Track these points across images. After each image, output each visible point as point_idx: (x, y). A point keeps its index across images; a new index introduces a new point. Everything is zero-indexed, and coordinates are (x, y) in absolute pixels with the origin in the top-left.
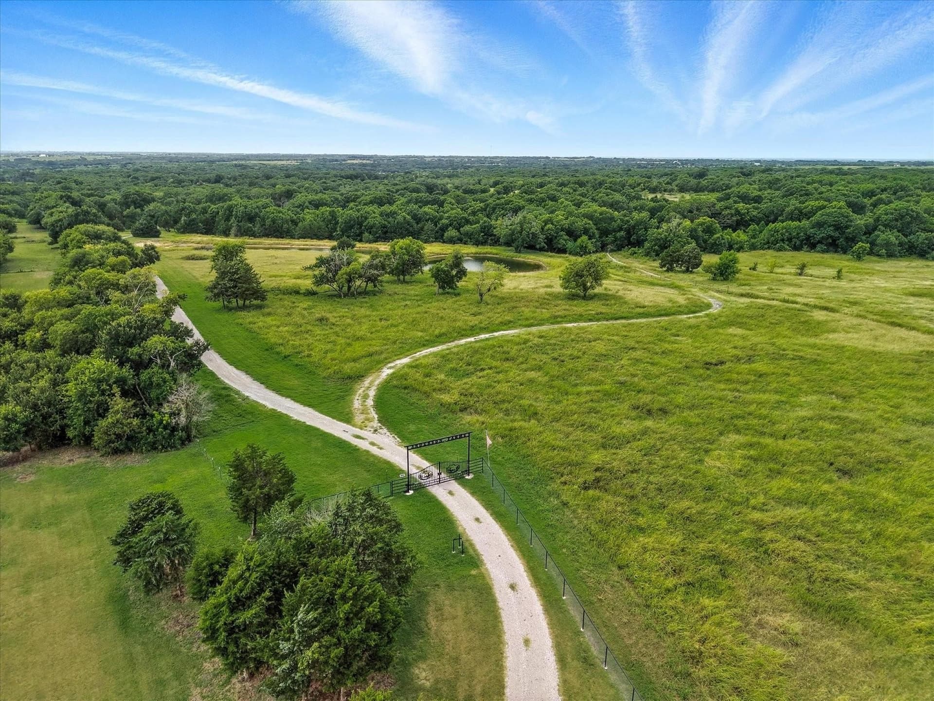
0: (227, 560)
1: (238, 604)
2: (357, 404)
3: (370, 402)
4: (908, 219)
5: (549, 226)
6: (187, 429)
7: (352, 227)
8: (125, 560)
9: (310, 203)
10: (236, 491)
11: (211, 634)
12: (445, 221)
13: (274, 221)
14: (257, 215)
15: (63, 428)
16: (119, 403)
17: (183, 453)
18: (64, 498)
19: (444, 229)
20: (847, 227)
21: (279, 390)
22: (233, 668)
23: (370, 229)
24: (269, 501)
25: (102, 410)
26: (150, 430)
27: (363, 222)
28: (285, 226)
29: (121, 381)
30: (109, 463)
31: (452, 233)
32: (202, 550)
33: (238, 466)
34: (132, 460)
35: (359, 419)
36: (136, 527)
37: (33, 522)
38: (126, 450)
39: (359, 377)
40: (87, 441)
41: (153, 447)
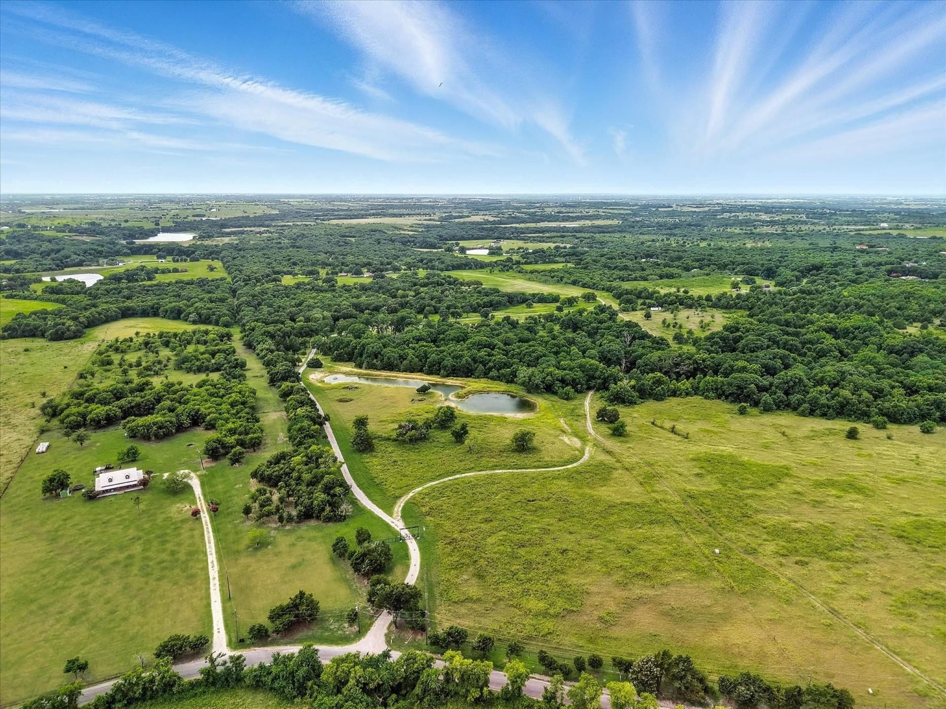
0: (355, 552)
1: (357, 559)
2: (396, 509)
3: (400, 509)
4: (791, 383)
5: (549, 378)
6: (345, 516)
7: (434, 365)
8: (334, 551)
9: (413, 338)
10: (357, 537)
11: (352, 564)
12: (491, 364)
13: (389, 358)
14: (379, 353)
15: (312, 513)
16: (328, 508)
17: (343, 523)
18: (316, 534)
19: (490, 369)
20: (746, 388)
21: (373, 501)
22: (355, 572)
23: (445, 367)
24: (365, 540)
25: (323, 510)
26: (335, 516)
27: (441, 362)
28: (395, 362)
29: (328, 501)
30: (324, 524)
31: (494, 373)
32: (349, 551)
33: (358, 532)
34: (330, 524)
35: (395, 515)
36: (337, 543)
37: (310, 540)
38: (329, 521)
39: (399, 497)
40: (318, 518)
41: (336, 521)
